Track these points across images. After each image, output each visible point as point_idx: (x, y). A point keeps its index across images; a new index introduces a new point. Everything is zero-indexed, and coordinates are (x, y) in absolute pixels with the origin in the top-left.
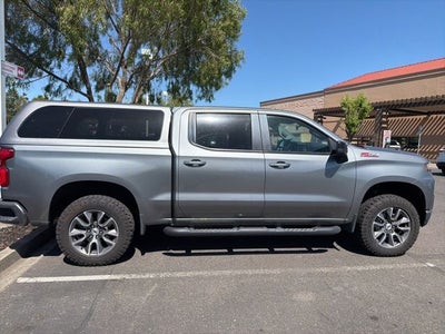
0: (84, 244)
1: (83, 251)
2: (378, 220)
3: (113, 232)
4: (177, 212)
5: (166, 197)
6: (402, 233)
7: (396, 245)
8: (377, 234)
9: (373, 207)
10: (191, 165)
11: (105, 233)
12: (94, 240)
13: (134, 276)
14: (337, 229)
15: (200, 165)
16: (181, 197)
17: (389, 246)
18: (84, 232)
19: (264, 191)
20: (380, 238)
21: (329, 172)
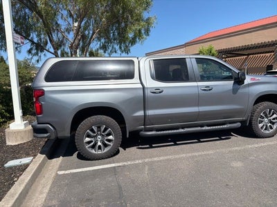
0: (93, 147)
1: (93, 151)
2: (262, 117)
3: (111, 137)
5: (141, 113)
6: (273, 123)
7: (271, 131)
8: (260, 125)
9: (258, 110)
10: (155, 93)
11: (106, 138)
12: (99, 144)
13: (129, 163)
14: (238, 125)
15: (160, 92)
16: (150, 112)
17: (267, 132)
18: (92, 139)
19: (198, 105)
20: (262, 128)
21: (235, 91)
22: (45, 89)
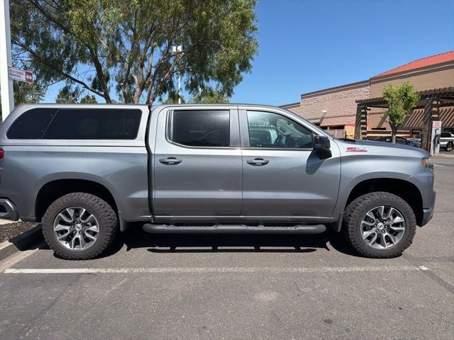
0: (68, 240)
1: (67, 246)
2: (367, 219)
3: (94, 228)
4: (155, 209)
5: (143, 194)
6: (395, 233)
7: (388, 246)
8: (366, 234)
9: (361, 205)
10: (167, 163)
11: (88, 229)
12: (78, 236)
14: (322, 228)
15: (176, 163)
16: (158, 194)
17: (381, 247)
18: (67, 228)
19: (242, 189)
20: (370, 238)
22: (5, 149)
